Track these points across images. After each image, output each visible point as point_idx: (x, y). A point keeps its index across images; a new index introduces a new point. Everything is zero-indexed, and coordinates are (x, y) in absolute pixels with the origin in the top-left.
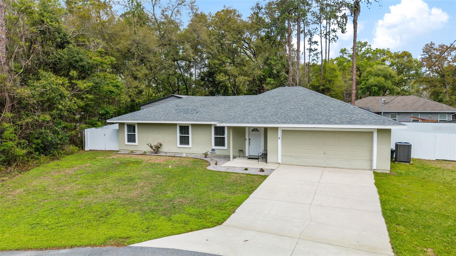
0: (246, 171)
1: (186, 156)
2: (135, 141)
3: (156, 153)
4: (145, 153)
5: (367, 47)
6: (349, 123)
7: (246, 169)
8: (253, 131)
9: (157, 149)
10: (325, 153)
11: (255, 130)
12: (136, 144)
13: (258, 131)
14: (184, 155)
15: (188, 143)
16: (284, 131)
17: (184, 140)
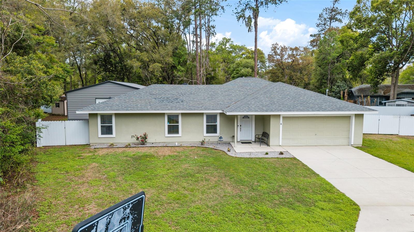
0: (267, 155)
1: (179, 145)
2: (111, 133)
3: (143, 144)
4: (129, 145)
5: (230, 43)
6: (339, 110)
7: (267, 154)
8: (243, 118)
9: (143, 140)
10: (316, 135)
11: (246, 117)
12: (114, 135)
13: (249, 118)
14: (177, 144)
15: (177, 132)
16: (285, 118)
17: (173, 129)
